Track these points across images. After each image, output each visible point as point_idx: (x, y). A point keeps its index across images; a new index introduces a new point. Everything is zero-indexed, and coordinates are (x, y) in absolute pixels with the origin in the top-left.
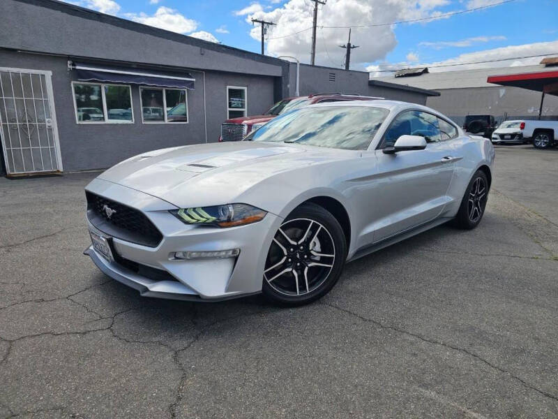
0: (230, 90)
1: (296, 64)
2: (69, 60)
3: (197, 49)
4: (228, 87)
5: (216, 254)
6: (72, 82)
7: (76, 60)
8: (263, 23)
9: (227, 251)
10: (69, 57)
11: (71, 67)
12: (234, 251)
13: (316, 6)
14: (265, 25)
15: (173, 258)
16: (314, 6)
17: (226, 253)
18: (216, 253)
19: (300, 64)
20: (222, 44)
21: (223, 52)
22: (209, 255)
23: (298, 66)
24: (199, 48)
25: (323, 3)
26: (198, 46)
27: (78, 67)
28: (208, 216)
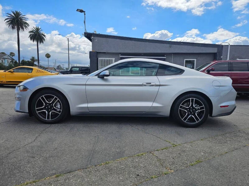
0: (186, 61)
1: (228, 45)
3: (168, 45)
4: (185, 60)
19: (231, 45)
21: (182, 45)
23: (229, 47)
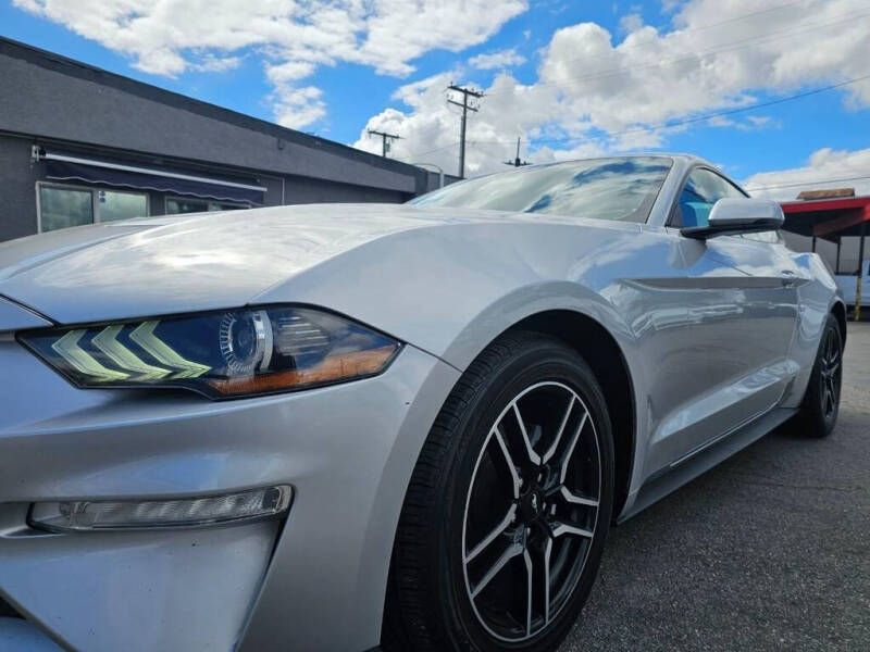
1: (438, 175)
2: (35, 144)
3: (272, 140)
5: (195, 508)
6: (38, 183)
7: (47, 144)
8: (385, 135)
9: (242, 494)
10: (35, 139)
11: (38, 156)
12: (270, 493)
13: (465, 112)
14: (388, 139)
15: (24, 527)
16: (462, 114)
17: (240, 502)
18: (197, 504)
19: (445, 175)
20: (316, 135)
22: (163, 511)
23: (442, 178)
24: (275, 139)
25: (475, 110)
26: (274, 135)
27: (48, 156)
28: (176, 359)
